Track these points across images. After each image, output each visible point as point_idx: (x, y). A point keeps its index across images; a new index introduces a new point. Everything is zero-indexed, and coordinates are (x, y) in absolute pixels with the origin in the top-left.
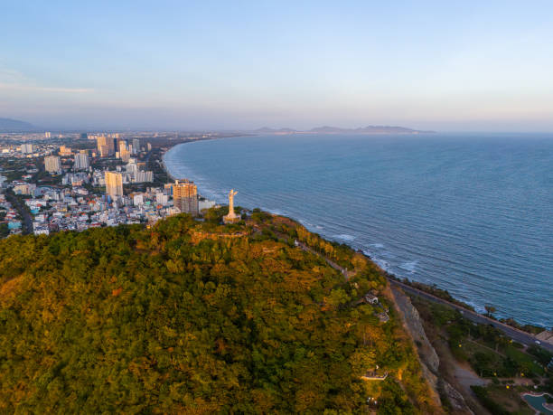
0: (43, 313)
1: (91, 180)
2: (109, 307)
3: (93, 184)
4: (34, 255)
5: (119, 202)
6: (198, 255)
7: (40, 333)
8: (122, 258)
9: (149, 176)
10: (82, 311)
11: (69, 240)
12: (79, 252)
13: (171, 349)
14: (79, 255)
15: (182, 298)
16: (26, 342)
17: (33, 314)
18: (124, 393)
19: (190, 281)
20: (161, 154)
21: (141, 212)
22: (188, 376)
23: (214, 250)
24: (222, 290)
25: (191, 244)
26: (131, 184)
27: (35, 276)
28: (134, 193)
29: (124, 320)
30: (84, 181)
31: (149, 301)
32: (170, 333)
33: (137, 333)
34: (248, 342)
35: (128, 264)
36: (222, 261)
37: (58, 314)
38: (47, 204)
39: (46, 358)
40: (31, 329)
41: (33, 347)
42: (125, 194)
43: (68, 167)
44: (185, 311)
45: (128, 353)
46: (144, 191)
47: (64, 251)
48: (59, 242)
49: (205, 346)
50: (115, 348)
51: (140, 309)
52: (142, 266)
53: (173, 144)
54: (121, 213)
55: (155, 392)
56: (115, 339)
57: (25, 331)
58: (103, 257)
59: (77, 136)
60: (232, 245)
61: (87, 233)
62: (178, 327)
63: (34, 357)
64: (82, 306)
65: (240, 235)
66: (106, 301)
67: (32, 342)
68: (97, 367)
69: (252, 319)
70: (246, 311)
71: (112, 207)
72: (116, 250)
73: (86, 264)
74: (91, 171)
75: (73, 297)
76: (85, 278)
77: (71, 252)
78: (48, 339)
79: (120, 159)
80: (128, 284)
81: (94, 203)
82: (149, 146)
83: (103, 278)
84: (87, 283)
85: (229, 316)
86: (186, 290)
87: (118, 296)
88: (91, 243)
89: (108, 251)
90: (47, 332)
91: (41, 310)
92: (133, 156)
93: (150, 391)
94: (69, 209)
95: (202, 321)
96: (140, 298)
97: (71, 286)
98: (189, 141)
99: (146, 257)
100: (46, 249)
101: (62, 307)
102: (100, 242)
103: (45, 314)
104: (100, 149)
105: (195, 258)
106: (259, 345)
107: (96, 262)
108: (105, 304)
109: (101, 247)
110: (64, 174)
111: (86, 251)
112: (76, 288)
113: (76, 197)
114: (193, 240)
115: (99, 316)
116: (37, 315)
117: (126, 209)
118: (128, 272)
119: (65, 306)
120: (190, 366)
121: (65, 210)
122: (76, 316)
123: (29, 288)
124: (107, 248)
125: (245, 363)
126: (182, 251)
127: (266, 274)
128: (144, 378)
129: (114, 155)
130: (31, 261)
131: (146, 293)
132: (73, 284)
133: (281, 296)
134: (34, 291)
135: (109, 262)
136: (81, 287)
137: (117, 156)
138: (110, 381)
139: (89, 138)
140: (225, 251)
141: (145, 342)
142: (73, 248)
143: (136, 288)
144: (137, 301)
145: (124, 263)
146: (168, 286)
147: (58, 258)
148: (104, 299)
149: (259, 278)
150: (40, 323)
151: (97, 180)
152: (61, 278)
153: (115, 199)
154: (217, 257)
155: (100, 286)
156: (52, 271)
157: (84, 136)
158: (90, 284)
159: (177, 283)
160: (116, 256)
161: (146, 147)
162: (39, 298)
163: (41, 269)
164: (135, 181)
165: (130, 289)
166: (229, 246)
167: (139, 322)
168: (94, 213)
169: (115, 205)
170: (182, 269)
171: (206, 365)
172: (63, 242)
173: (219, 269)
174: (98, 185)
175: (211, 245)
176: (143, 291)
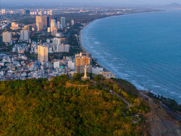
0: (9, 109)
1: (30, 49)
2: (31, 109)
3: (31, 52)
4: (5, 88)
5: (44, 65)
6: (67, 92)
7: (7, 116)
8: (38, 92)
9: (67, 48)
10: (22, 110)
11: (18, 83)
12: (22, 88)
13: (50, 122)
14: (22, 89)
15: (57, 107)
16: (3, 119)
17: (5, 110)
18: (34, 132)
19: (61, 101)
20: (80, 29)
21: (57, 73)
22: (54, 130)
23: (73, 91)
24: (72, 106)
25: (65, 88)
26: (54, 53)
27: (6, 96)
28: (55, 60)
29: (36, 113)
30: (25, 51)
31: (45, 107)
32: (51, 117)
33: (40, 117)
34: (78, 124)
35: (40, 94)
36: (75, 95)
37: (14, 110)
38: (4, 65)
39: (10, 124)
40: (4, 115)
41: (5, 120)
42: (50, 60)
43: (16, 39)
44: (57, 111)
45: (36, 122)
46: (61, 58)
47: (16, 88)
48: (14, 84)
49: (62, 122)
50: (32, 120)
51: (42, 109)
52: (45, 95)
53: (92, 19)
54: (45, 72)
55: (43, 133)
56: (32, 118)
57: (3, 115)
58: (31, 91)
59: (23, 12)
60: (81, 89)
61: (25, 81)
62: (54, 116)
63: (6, 124)
64: (22, 108)
65: (86, 86)
66: (31, 107)
67: (5, 119)
68: (26, 126)
69: (82, 117)
70: (80, 114)
71: (40, 69)
72: (36, 89)
73: (24, 93)
74: (30, 42)
75: (19, 105)
76: (24, 98)
77: (19, 88)
78: (10, 119)
79: (50, 32)
80: (39, 101)
81: (30, 65)
82: (73, 22)
83: (30, 99)
84: (24, 100)
85: (73, 115)
86: (59, 104)
87: (35, 105)
88: (27, 85)
89: (33, 89)
90: (10, 116)
91: (8, 109)
92: (59, 31)
93: (42, 133)
94: (16, 68)
95: (62, 115)
96: (42, 106)
97: (18, 101)
98: (105, 16)
99: (47, 92)
100: (9, 86)
101: (15, 108)
102: (30, 85)
103: (9, 110)
104: (37, 24)
105: (65, 93)
106: (82, 125)
107: (28, 93)
108: (30, 108)
109: (30, 87)
110: (13, 45)
111: (25, 88)
112: (20, 102)
113: (20, 61)
114: (66, 86)
115: (28, 112)
116: (7, 110)
117: (48, 70)
118: (39, 97)
119: (16, 108)
120: (56, 128)
121: (14, 69)
122: (20, 112)
123: (3, 101)
124: (32, 88)
125: (75, 130)
126: (60, 90)
127: (92, 102)
128: (40, 129)
129: (47, 30)
130: (4, 91)
131: (45, 105)
132: (19, 100)
133: (96, 111)
134: (5, 102)
135: (33, 93)
136: (22, 101)
137: (49, 31)
138: (30, 129)
139: (31, 13)
140: (77, 91)
141: (42, 119)
142: (20, 86)
143: (41, 103)
144: (41, 107)
145: (38, 94)
146: (52, 103)
147: (14, 90)
148: (30, 106)
149: (89, 103)
150: (7, 113)
151: (33, 50)
152: (15, 98)
153: (43, 63)
154: (74, 94)
155: (29, 102)
156: (12, 95)
157: (28, 12)
158: (25, 101)
159: (56, 102)
160: (35, 91)
161: (70, 23)
162: (7, 104)
163: (8, 94)
164: (57, 51)
165: (39, 103)
166: (79, 90)
167: (41, 114)
168: (29, 72)
169: (42, 67)
170: (59, 97)
171: (61, 128)
172: (16, 84)
173: (73, 98)
174: (33, 53)
175: (72, 89)
176: (44, 104)
